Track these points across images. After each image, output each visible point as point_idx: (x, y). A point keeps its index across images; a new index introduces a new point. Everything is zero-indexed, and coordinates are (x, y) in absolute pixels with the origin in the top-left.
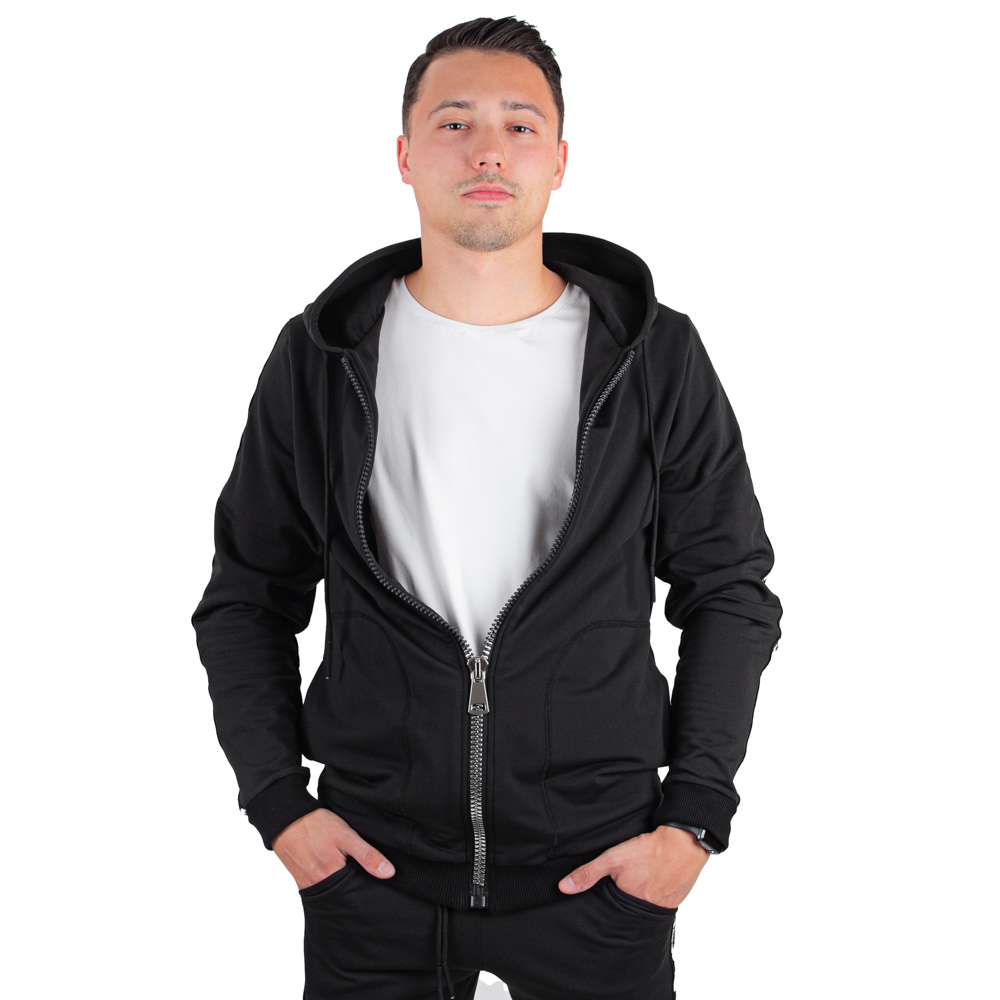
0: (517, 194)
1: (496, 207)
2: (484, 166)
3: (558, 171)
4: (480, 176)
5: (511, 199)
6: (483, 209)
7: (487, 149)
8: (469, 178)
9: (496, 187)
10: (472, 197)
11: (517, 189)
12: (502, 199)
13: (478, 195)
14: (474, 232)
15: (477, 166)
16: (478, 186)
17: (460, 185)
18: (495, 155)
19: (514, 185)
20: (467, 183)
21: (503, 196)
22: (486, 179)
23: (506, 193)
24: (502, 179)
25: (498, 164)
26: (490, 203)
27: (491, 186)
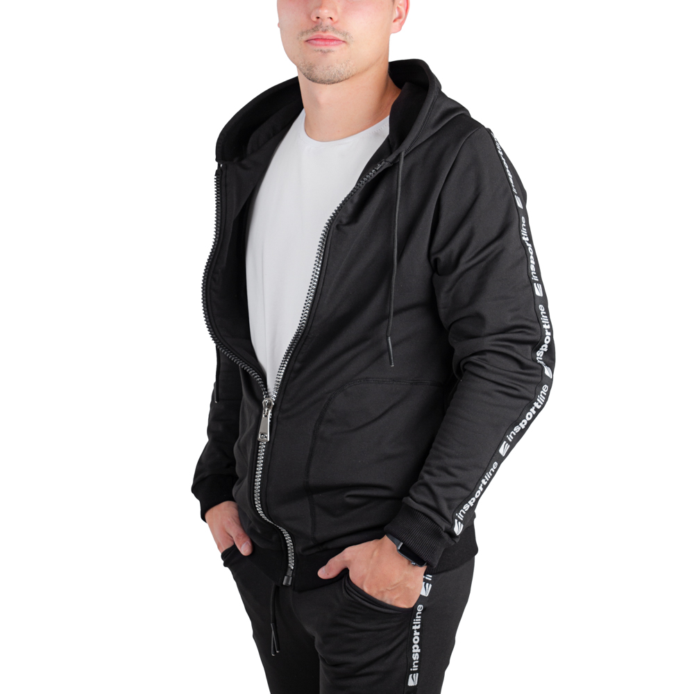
0: (348, 40)
1: (329, 51)
2: (319, 20)
3: (400, 17)
4: (316, 27)
5: (344, 45)
6: (320, 53)
7: (320, 7)
8: (309, 28)
9: (328, 36)
10: (312, 44)
11: (348, 37)
12: (334, 45)
13: (314, 42)
14: (313, 71)
15: (315, 19)
16: (315, 35)
17: (302, 34)
18: (326, 11)
19: (346, 34)
20: (307, 32)
21: (335, 42)
22: (321, 30)
23: (338, 40)
24: (334, 29)
25: (331, 18)
26: (325, 48)
27: (325, 35)
